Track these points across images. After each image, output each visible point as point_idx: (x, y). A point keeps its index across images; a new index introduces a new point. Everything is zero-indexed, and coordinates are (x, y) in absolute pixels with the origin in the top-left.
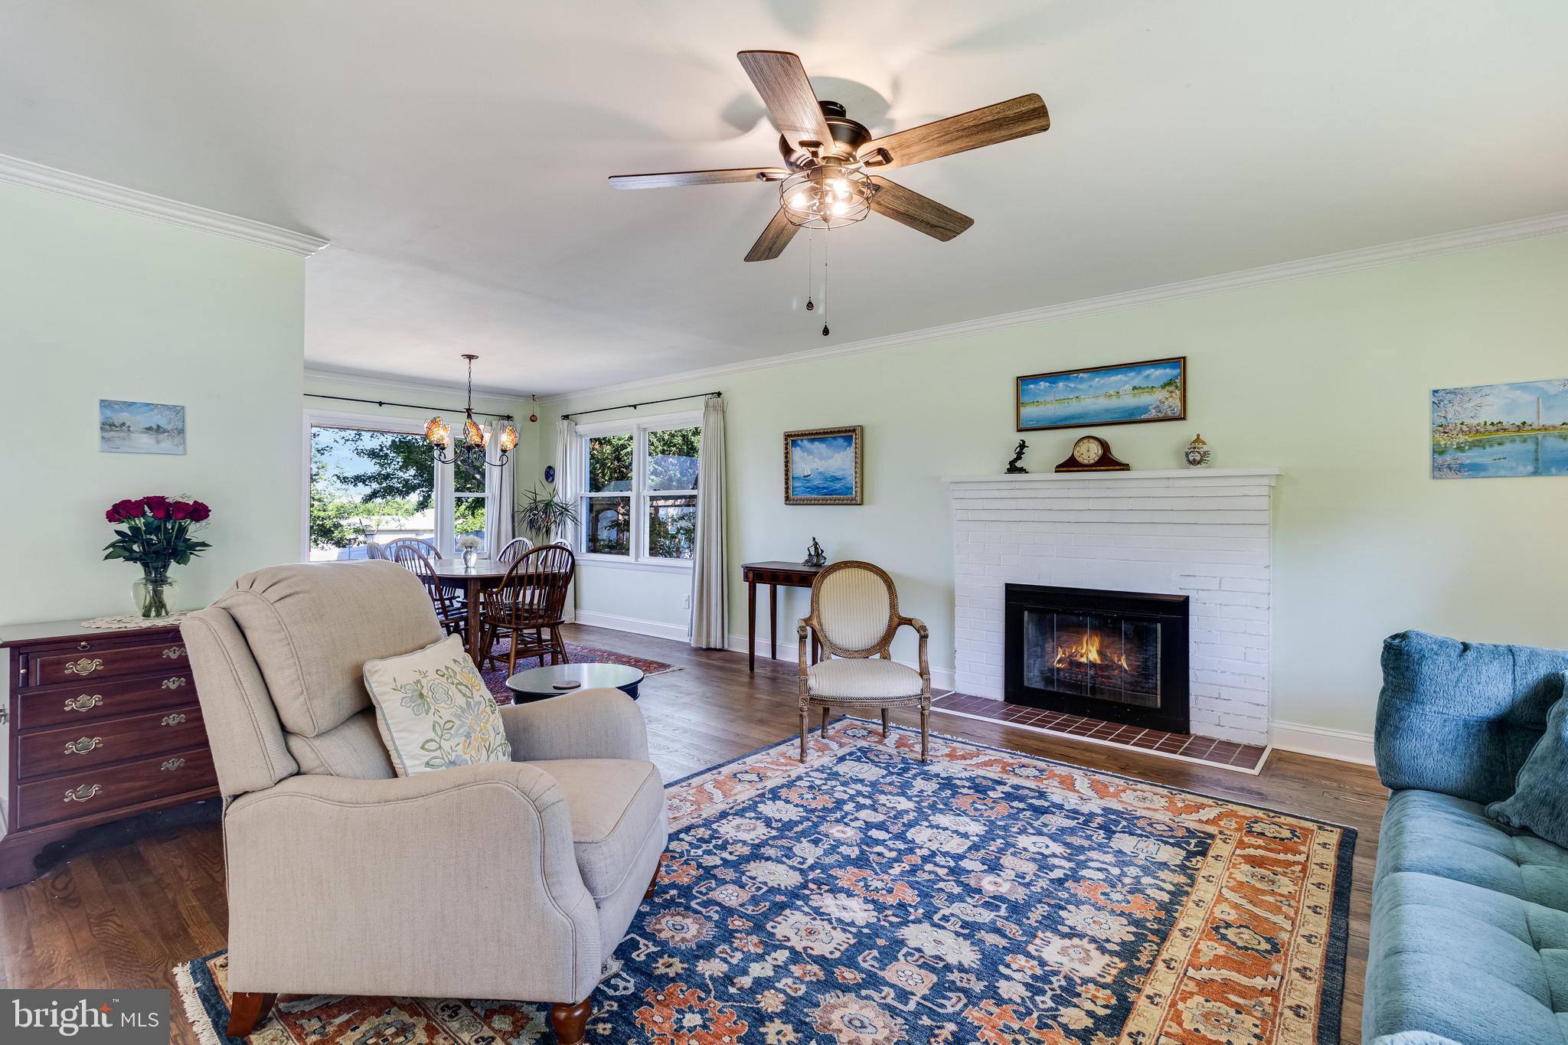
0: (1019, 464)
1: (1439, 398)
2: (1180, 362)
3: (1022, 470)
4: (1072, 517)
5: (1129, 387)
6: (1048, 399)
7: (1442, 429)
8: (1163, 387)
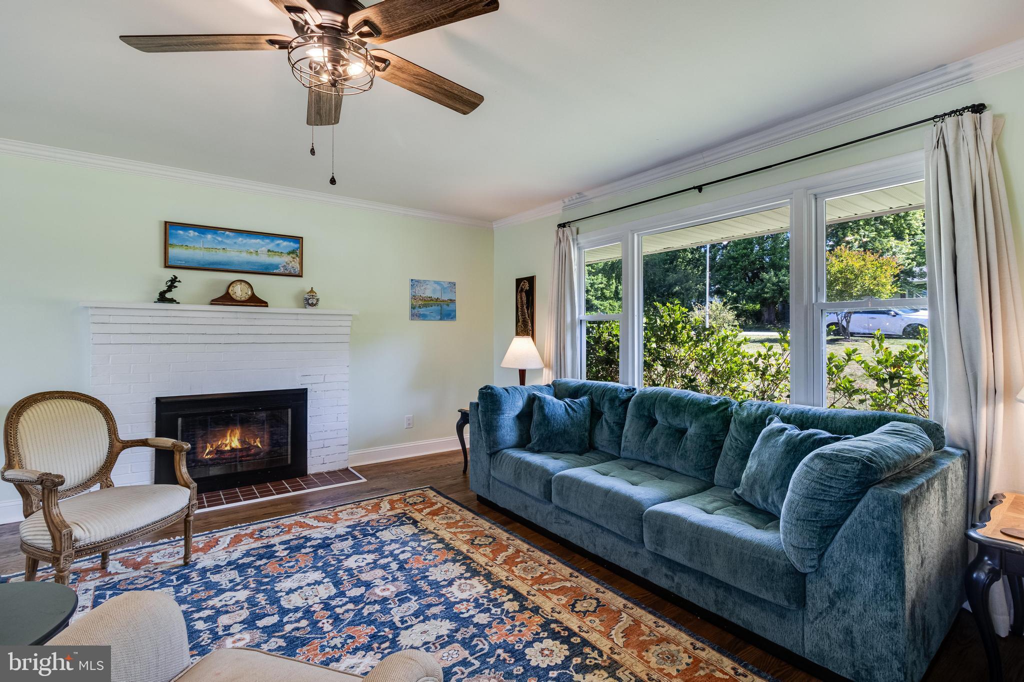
0: (168, 295)
1: (414, 283)
2: (298, 240)
3: (172, 301)
4: (222, 339)
5: (265, 249)
6: (197, 246)
7: (414, 297)
8: (289, 253)
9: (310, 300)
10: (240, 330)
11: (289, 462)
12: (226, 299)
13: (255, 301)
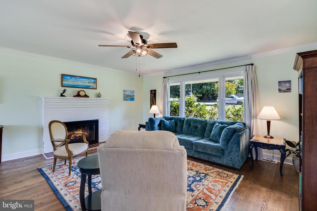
0: (63, 94)
1: (124, 91)
2: (96, 79)
3: (64, 96)
5: (87, 82)
6: (70, 81)
7: (124, 95)
8: (93, 83)
9: (99, 96)
10: (82, 104)
11: (94, 139)
12: (78, 95)
13: (86, 96)
